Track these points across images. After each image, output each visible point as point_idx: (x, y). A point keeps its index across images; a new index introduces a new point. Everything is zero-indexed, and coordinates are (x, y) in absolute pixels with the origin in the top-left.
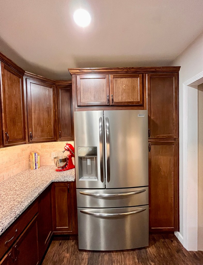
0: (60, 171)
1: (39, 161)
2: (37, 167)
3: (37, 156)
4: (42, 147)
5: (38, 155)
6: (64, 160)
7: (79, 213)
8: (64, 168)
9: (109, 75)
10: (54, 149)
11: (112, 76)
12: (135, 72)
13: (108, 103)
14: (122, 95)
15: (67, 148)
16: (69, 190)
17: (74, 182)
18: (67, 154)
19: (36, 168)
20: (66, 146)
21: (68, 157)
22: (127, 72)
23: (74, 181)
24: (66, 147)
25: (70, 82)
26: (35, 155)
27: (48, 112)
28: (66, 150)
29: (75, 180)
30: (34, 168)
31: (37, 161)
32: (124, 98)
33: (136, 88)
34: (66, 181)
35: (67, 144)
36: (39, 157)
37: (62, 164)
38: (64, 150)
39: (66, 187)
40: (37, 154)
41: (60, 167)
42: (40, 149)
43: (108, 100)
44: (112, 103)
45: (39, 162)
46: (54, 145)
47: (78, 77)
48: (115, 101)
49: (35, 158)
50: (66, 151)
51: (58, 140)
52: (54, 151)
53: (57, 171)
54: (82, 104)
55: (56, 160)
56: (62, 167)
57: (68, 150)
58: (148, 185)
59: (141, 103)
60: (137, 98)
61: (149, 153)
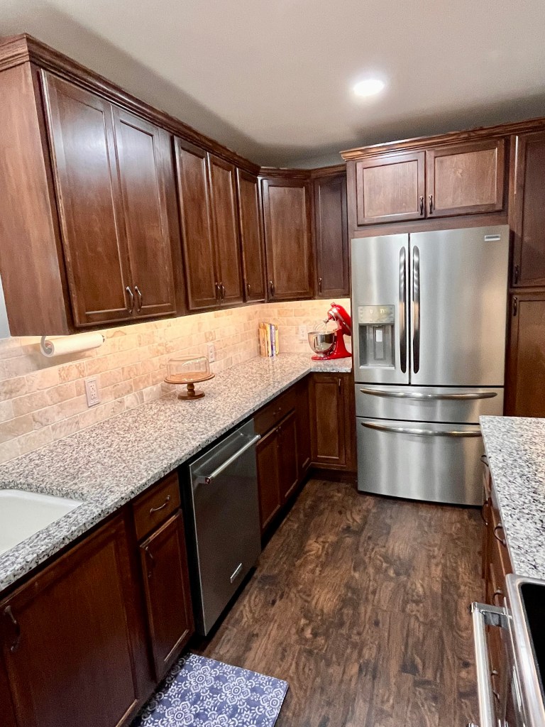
0: (320, 359)
1: (277, 341)
2: (274, 352)
3: (273, 331)
4: (279, 314)
5: (276, 329)
6: (328, 338)
7: (359, 427)
8: (329, 355)
9: (425, 152)
10: (304, 318)
11: (433, 154)
12: (489, 136)
13: (422, 214)
14: (454, 192)
15: (333, 314)
16: (340, 389)
17: (351, 374)
18: (333, 327)
19: (272, 355)
20: (331, 310)
21: (336, 335)
22: (467, 140)
23: (349, 371)
24: (331, 312)
25: (342, 169)
26: (271, 328)
27: (298, 239)
28: (331, 317)
29: (352, 370)
30: (270, 354)
31: (274, 341)
32: (459, 199)
33: (487, 172)
34: (335, 371)
35: (333, 306)
36: (277, 332)
37: (326, 347)
38: (327, 317)
39: (335, 385)
40: (273, 327)
41: (321, 352)
42: (277, 318)
43: (422, 208)
44: (431, 213)
45: (277, 344)
46: (304, 310)
47: (359, 166)
48: (437, 206)
49: (271, 333)
50: (331, 321)
51: (316, 297)
52: (304, 322)
53: (314, 358)
54: (366, 222)
55: (313, 337)
56: (325, 353)
57: (336, 318)
58: (503, 384)
59: (499, 207)
60: (490, 196)
61: (515, 319)
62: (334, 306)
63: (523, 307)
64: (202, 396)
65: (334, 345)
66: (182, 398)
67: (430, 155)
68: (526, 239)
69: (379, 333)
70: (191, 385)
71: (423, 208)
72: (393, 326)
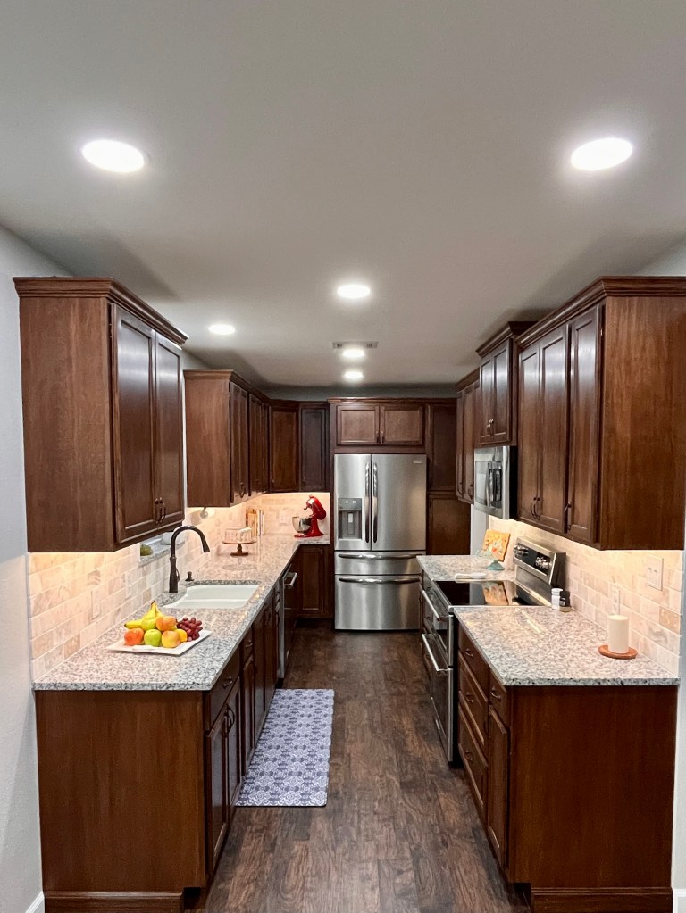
0: (301, 537)
1: (264, 523)
2: (262, 532)
4: (263, 502)
6: (308, 521)
7: (337, 581)
8: (307, 533)
9: (379, 406)
10: (283, 506)
12: (414, 404)
13: (377, 442)
14: (397, 432)
15: (310, 504)
16: (321, 557)
17: (331, 545)
18: (309, 513)
19: (260, 535)
20: (309, 501)
21: (312, 519)
22: (403, 403)
23: (329, 544)
24: (308, 503)
26: (260, 513)
28: (309, 506)
29: (332, 543)
30: (259, 533)
32: (399, 436)
33: (414, 423)
36: (264, 516)
37: (305, 528)
38: (306, 506)
39: (318, 554)
41: (302, 532)
42: (261, 505)
44: (383, 442)
45: (263, 526)
47: (339, 408)
48: (386, 438)
49: (260, 517)
50: (309, 508)
53: (298, 536)
54: (342, 443)
55: (297, 521)
56: (304, 532)
57: (313, 507)
58: (424, 548)
59: (421, 443)
60: (415, 436)
61: (430, 509)
62: (311, 497)
63: (434, 502)
64: (246, 554)
65: (311, 527)
66: (233, 555)
67: (383, 408)
68: (435, 463)
69: (351, 516)
70: (240, 547)
71: (378, 439)
72: (360, 512)
